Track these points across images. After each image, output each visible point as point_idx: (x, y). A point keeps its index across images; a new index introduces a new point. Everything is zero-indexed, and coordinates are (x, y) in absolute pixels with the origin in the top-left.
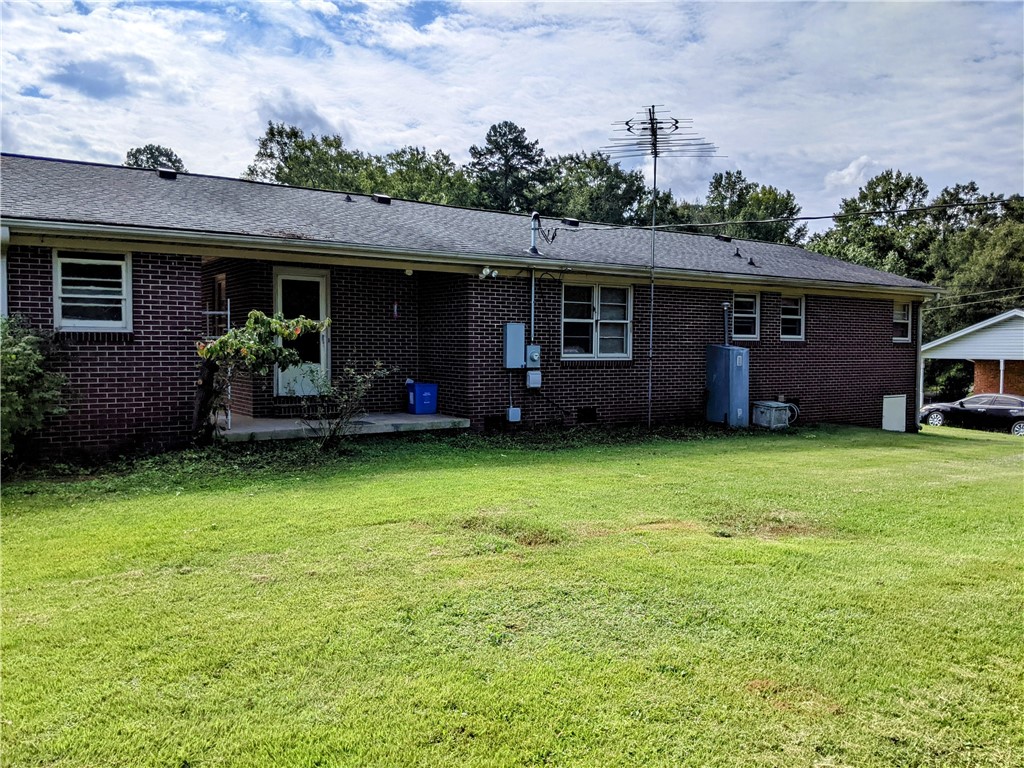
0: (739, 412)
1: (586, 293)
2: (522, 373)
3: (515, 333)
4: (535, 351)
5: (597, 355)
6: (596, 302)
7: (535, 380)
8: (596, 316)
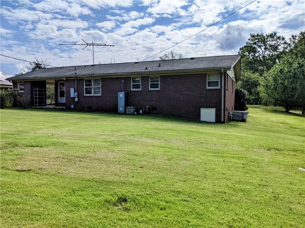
0: (121, 109)
1: (90, 81)
2: (74, 98)
3: (72, 90)
4: (76, 93)
5: (92, 95)
6: (92, 83)
7: (76, 100)
8: (93, 86)
